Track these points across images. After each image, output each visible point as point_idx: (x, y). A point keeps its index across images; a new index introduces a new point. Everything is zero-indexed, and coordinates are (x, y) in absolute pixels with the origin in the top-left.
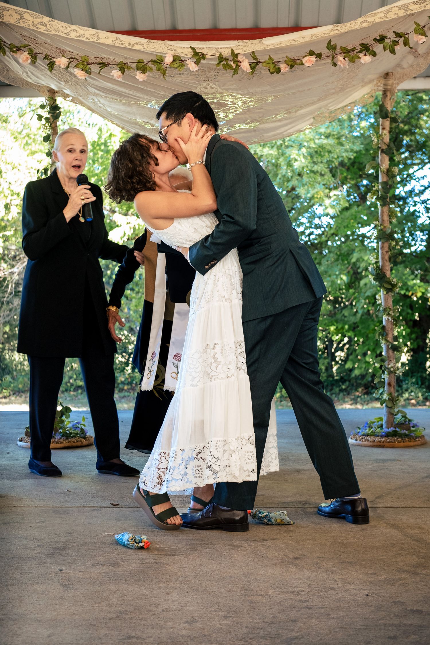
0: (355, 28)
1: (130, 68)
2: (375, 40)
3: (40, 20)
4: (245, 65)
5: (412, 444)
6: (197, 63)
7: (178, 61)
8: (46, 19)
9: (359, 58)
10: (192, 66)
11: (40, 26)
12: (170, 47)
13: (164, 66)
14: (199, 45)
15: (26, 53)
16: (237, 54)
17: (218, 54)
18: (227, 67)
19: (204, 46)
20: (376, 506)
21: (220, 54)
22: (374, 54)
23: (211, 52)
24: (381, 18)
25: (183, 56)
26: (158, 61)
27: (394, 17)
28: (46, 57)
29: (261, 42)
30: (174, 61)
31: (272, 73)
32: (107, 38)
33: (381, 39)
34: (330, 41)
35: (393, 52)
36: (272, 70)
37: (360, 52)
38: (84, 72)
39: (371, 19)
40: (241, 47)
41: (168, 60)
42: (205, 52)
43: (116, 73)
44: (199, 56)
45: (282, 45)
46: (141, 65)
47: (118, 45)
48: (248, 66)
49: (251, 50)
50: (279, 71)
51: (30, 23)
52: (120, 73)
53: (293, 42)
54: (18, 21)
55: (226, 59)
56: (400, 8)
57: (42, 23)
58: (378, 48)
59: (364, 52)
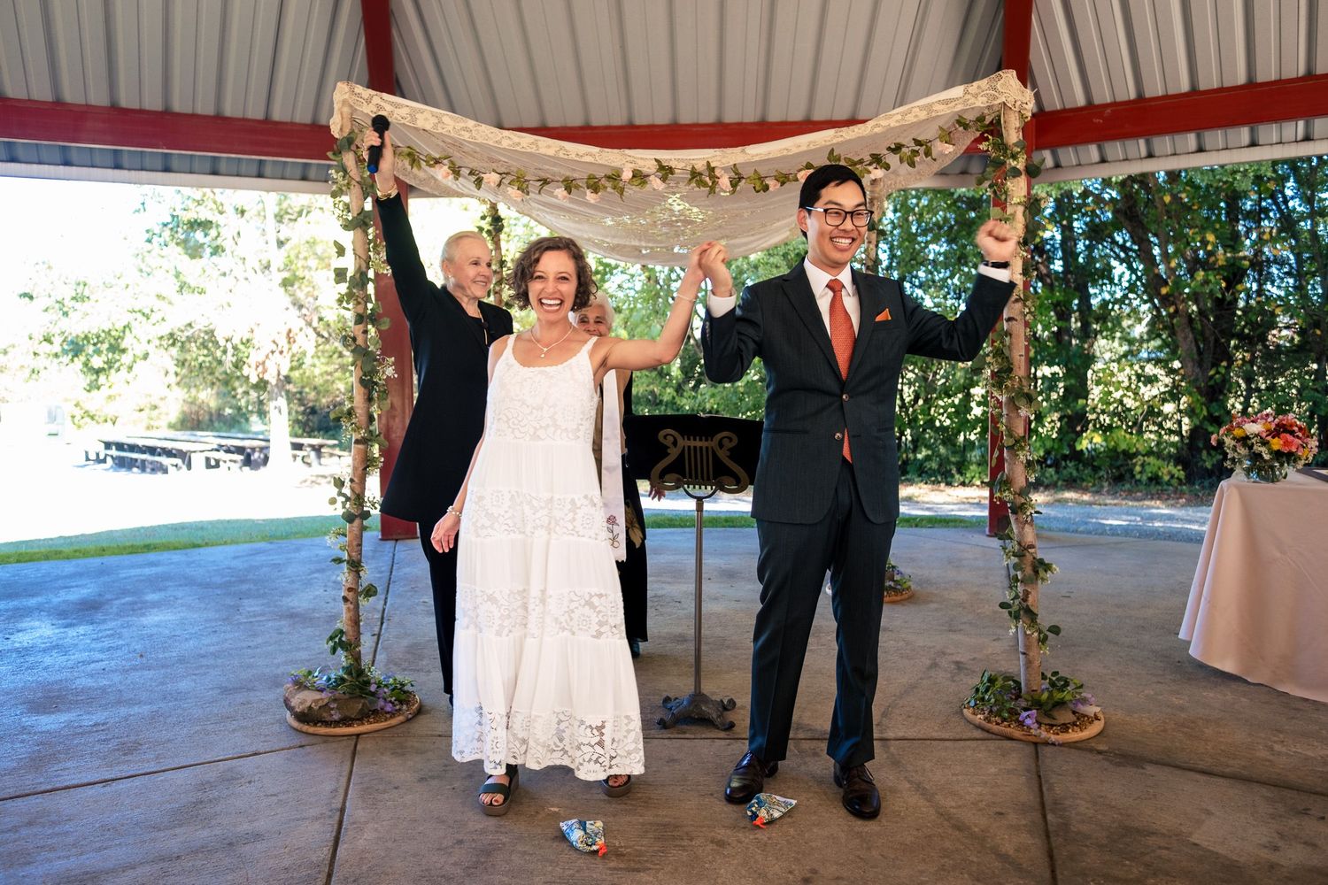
0: (865, 134)
1: (577, 187)
2: (889, 149)
3: (463, 125)
4: (725, 182)
5: (898, 598)
6: (664, 179)
7: (640, 177)
8: (471, 123)
9: (869, 172)
10: (656, 183)
11: (463, 133)
12: (629, 159)
13: (621, 184)
14: (667, 156)
15: (446, 168)
16: (714, 168)
17: (689, 168)
18: (701, 183)
19: (673, 157)
20: (885, 736)
21: (693, 167)
22: (887, 167)
23: (681, 165)
24: (897, 121)
25: (645, 170)
26: (614, 177)
27: (915, 120)
28: (471, 173)
29: (743, 151)
30: (634, 176)
31: (758, 192)
32: (549, 147)
33: (897, 149)
34: (832, 150)
35: (912, 164)
36: (757, 188)
37: (870, 164)
38: (520, 192)
39: (884, 123)
40: (719, 158)
41: (627, 175)
42: (673, 164)
43: (560, 192)
44: (665, 171)
45: (771, 156)
46: (591, 182)
47: (562, 156)
48: (729, 184)
49: (732, 163)
50: (766, 188)
51: (450, 128)
52: (565, 193)
53: (785, 153)
54: (435, 125)
55: (700, 174)
56: (921, 108)
57: (466, 129)
58: (893, 159)
59: (874, 165)
